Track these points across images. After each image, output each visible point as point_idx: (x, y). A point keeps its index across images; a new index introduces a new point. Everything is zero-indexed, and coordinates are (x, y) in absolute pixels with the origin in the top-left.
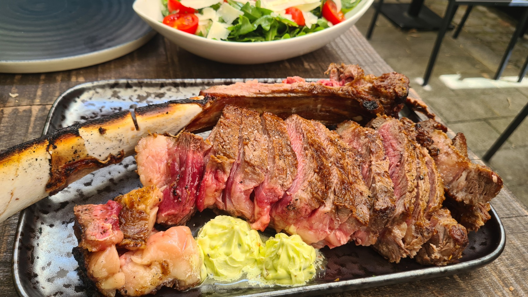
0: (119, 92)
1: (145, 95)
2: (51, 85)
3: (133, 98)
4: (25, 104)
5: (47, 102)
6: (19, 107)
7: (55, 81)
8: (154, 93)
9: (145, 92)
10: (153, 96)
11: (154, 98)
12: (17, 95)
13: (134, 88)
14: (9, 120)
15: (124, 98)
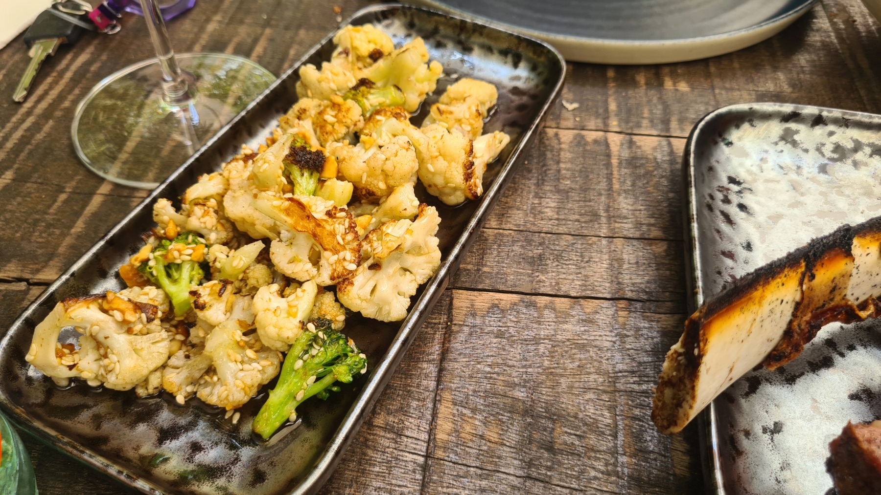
0: (797, 132)
1: (850, 145)
2: (630, 92)
3: (824, 149)
4: (593, 128)
5: (632, 128)
6: (584, 133)
7: (635, 84)
8: (871, 145)
9: (851, 138)
10: (868, 150)
11: (871, 156)
12: (576, 105)
13: (831, 128)
14: (572, 158)
15: (805, 146)
